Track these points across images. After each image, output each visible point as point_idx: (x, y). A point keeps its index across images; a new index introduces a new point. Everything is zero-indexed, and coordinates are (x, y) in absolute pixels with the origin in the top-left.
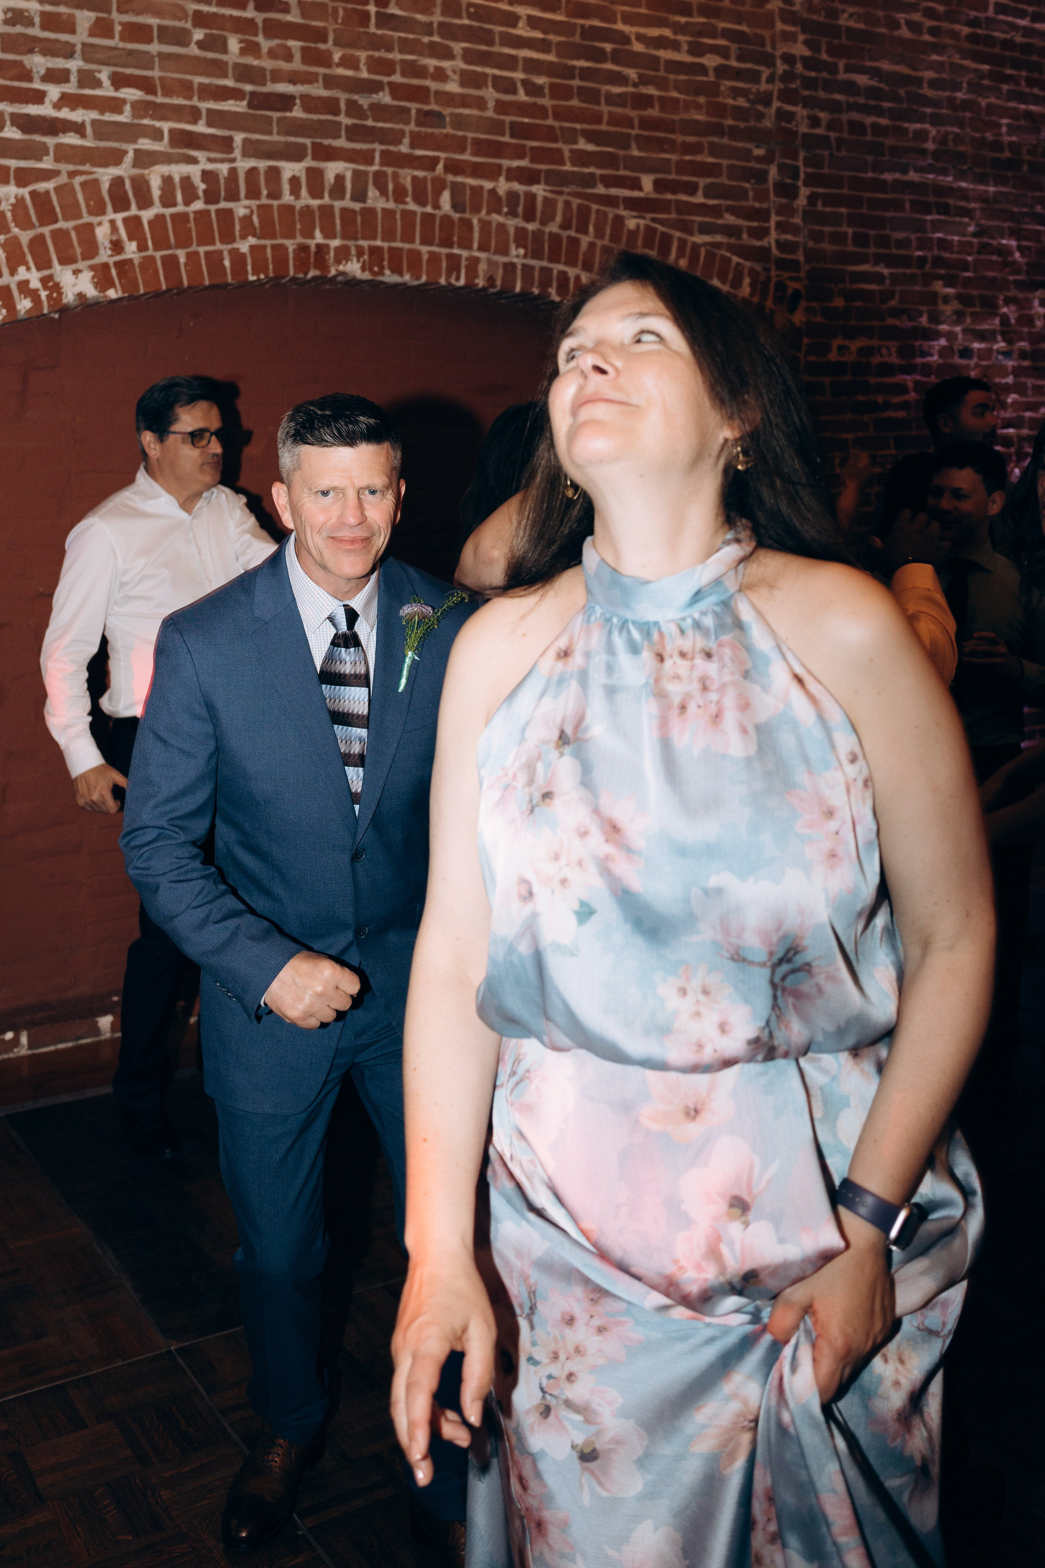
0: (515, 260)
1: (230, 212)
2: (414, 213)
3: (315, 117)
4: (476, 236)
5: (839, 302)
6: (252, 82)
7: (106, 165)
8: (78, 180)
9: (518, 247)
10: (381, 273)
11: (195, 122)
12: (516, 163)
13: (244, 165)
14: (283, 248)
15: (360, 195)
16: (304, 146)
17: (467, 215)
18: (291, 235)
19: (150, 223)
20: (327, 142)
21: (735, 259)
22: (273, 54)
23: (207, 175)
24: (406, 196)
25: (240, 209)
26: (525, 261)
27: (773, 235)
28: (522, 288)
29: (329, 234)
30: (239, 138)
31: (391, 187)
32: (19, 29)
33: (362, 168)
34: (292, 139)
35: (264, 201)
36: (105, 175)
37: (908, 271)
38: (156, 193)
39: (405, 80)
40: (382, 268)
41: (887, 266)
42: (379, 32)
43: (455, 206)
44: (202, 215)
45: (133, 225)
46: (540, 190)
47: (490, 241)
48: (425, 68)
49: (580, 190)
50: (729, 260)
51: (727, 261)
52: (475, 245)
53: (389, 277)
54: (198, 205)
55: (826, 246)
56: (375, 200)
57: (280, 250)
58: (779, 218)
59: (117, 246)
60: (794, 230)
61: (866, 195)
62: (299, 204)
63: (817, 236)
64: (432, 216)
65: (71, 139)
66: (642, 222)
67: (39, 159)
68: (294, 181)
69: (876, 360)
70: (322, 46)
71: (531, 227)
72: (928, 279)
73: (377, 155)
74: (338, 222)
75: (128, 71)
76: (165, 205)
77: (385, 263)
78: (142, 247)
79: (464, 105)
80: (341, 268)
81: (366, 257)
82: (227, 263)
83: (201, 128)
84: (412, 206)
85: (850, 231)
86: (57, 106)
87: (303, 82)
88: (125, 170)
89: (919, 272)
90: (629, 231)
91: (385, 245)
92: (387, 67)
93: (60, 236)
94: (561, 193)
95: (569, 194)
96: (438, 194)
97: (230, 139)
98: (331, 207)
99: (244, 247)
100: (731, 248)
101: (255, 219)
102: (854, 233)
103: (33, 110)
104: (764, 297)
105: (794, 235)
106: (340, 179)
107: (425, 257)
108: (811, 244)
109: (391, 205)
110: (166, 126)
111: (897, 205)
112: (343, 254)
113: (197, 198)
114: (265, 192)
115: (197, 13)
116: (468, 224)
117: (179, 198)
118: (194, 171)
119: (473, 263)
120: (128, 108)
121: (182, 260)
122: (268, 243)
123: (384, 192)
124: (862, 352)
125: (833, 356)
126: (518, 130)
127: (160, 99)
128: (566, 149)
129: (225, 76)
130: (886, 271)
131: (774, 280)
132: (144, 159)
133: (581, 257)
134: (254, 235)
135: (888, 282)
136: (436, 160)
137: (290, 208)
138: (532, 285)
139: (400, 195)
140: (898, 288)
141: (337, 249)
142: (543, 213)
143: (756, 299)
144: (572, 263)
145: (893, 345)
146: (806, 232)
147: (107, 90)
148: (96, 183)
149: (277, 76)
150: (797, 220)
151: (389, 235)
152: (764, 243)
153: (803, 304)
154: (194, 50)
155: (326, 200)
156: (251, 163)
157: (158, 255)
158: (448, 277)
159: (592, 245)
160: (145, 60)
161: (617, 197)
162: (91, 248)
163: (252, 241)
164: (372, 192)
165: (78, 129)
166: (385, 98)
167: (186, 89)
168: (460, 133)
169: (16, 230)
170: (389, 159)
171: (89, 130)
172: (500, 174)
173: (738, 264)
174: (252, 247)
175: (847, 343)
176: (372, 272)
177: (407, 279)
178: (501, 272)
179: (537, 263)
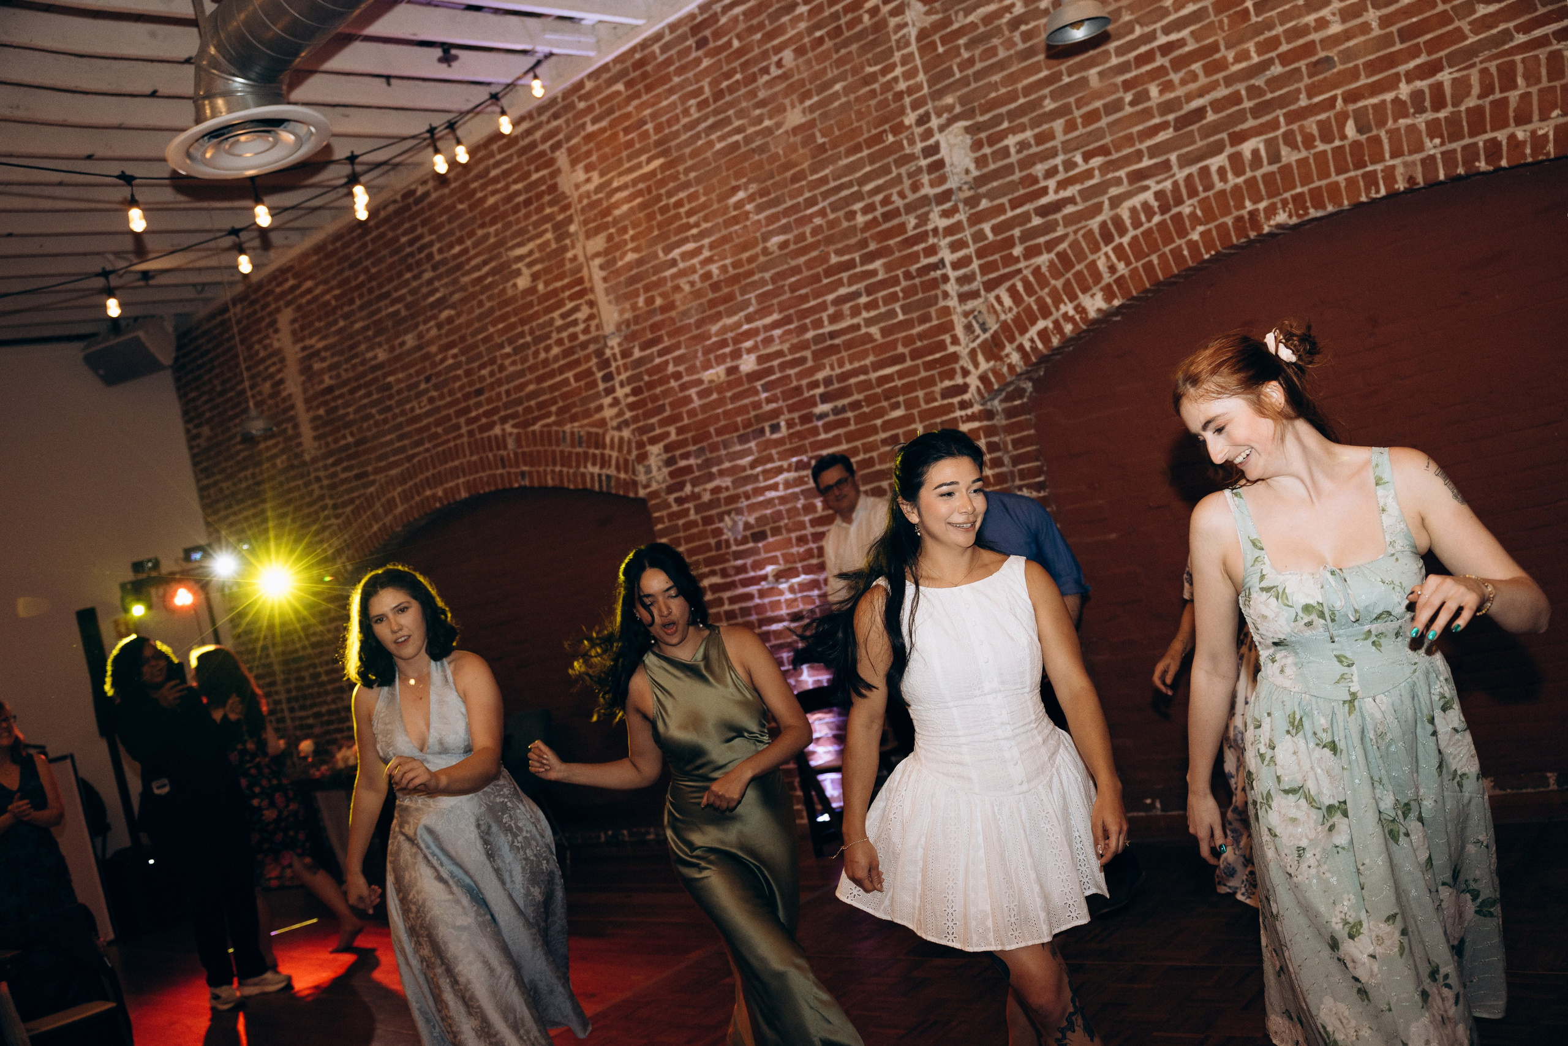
0: (1432, 152)
1: (1180, 214)
2: (1325, 152)
3: (1224, 114)
4: (1386, 147)
6: (1172, 111)
7: (1092, 218)
8: (1081, 233)
9: (1432, 138)
10: (1307, 213)
11: (1140, 160)
12: (1412, 64)
13: (1181, 175)
14: (1225, 224)
15: (1275, 158)
16: (1222, 140)
17: (1374, 132)
18: (1226, 212)
19: (1130, 244)
20: (1238, 129)
22: (1183, 82)
23: (1159, 195)
24: (1314, 140)
25: (1186, 209)
26: (1444, 149)
28: (1446, 174)
29: (1256, 200)
30: (1173, 157)
31: (1299, 139)
32: (1025, 153)
33: (1271, 135)
34: (1212, 139)
35: (1202, 195)
36: (1094, 224)
38: (1128, 222)
39: (1291, 46)
40: (1306, 209)
42: (1260, 19)
43: (1360, 130)
44: (1162, 225)
45: (1119, 250)
46: (1445, 77)
47: (1401, 144)
48: (1307, 25)
49: (1495, 51)
52: (1387, 156)
53: (1313, 213)
54: (1157, 219)
56: (1289, 156)
57: (1222, 228)
59: (1112, 269)
62: (1228, 187)
64: (1342, 147)
65: (1069, 209)
67: (1055, 230)
68: (1222, 171)
70: (1217, 56)
71: (1442, 114)
73: (1282, 119)
74: (1262, 186)
75: (1091, 147)
76: (1135, 228)
77: (1309, 204)
78: (1128, 264)
79: (1348, 39)
80: (1272, 223)
81: (1291, 206)
82: (1186, 253)
83: (1146, 162)
84: (1321, 147)
86: (1056, 192)
87: (1208, 92)
88: (1106, 215)
91: (1305, 189)
92: (1274, 43)
93: (1079, 275)
94: (1473, 65)
95: (1481, 62)
96: (1342, 126)
97: (1168, 161)
98: (1255, 177)
99: (1195, 236)
101: (1199, 213)
103: (1044, 201)
106: (1255, 152)
107: (1343, 185)
109: (1304, 154)
110: (1122, 173)
112: (1271, 211)
113: (1155, 213)
114: (1200, 189)
115: (1125, 82)
116: (1377, 140)
117: (1143, 218)
118: (1148, 196)
119: (1390, 172)
120: (1097, 172)
121: (1156, 262)
122: (1212, 225)
123: (1294, 146)
126: (1405, 35)
127: (1115, 156)
128: (1464, 25)
129: (1153, 117)
132: (1115, 202)
133: (1511, 114)
134: (1201, 224)
136: (1334, 99)
137: (1223, 192)
138: (1456, 167)
139: (1309, 142)
141: (1266, 209)
142: (1452, 96)
144: (1501, 126)
147: (1082, 167)
148: (1091, 232)
149: (1189, 98)
151: (1306, 179)
154: (1128, 110)
155: (1249, 174)
156: (1187, 171)
157: (1139, 264)
158: (1367, 195)
159: (1526, 97)
160: (1099, 134)
161: (1547, 35)
162: (1097, 276)
163: (1200, 228)
164: (1284, 151)
165: (1071, 200)
166: (1277, 69)
167: (1129, 140)
168: (1351, 65)
169: (1053, 282)
170: (1291, 118)
171: (1078, 199)
172: (1400, 81)
174: (1202, 234)
176: (1299, 216)
177: (1330, 208)
178: (1419, 169)
179: (1457, 145)
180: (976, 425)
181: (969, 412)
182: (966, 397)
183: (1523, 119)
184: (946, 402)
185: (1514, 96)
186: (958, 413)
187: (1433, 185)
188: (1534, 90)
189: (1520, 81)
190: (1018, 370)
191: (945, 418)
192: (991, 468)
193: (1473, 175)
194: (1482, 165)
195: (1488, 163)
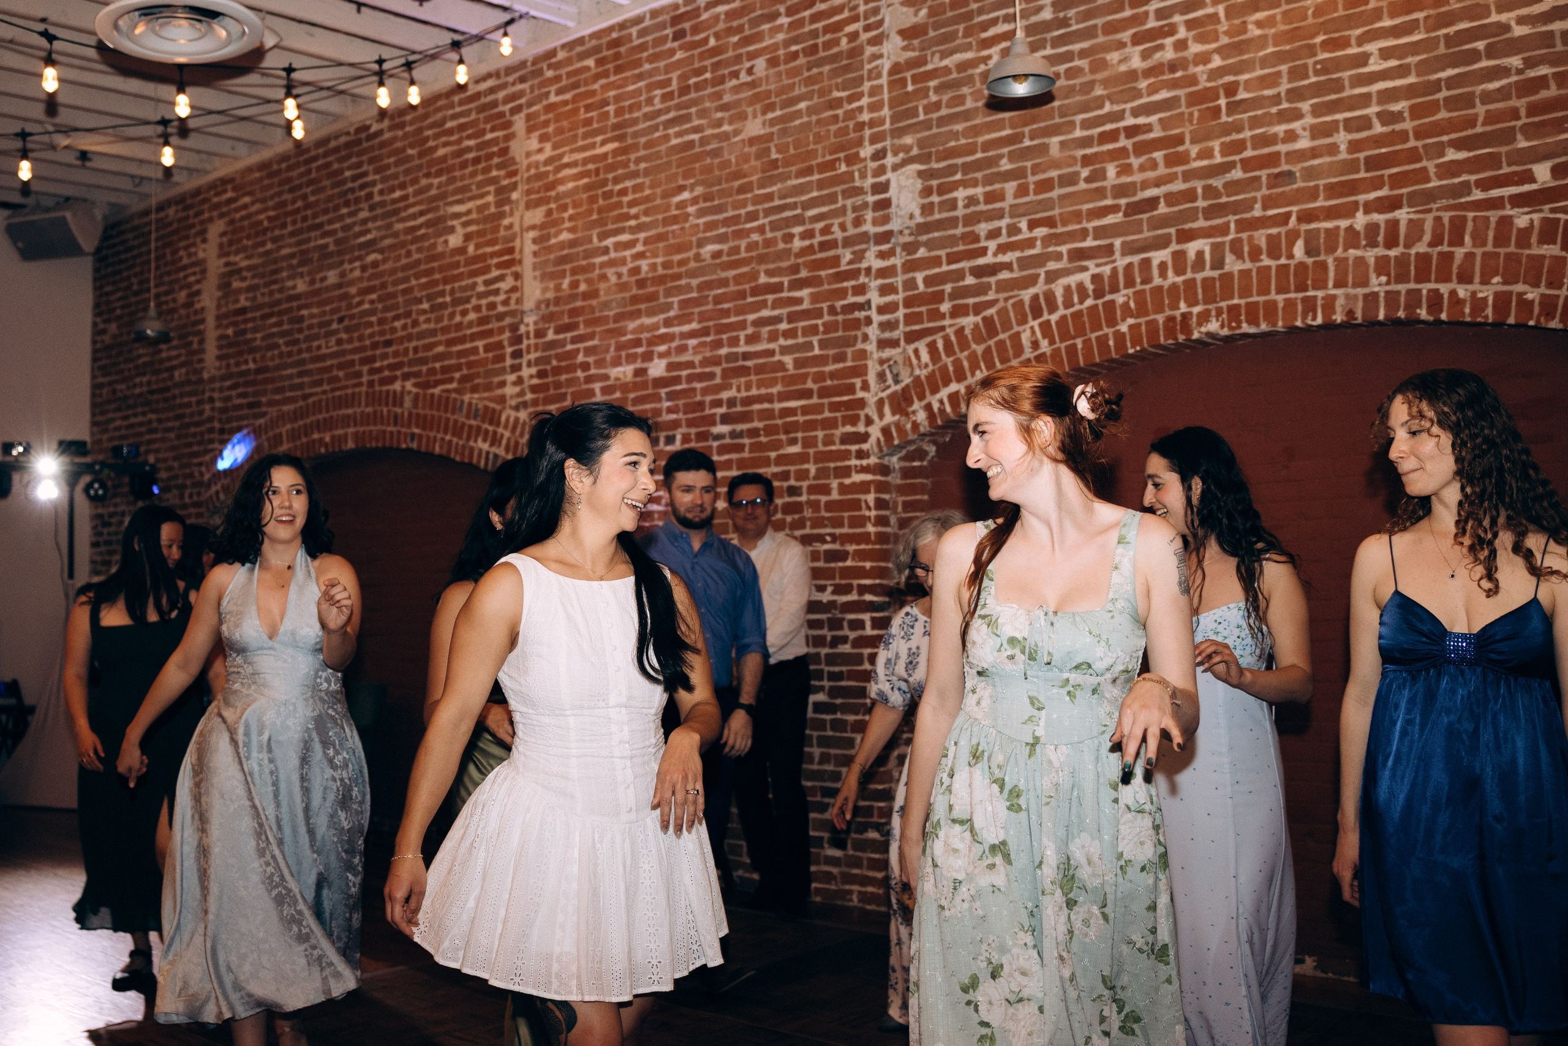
0: (1376, 289)
1: (1113, 302)
2: (1269, 268)
3: (1176, 209)
4: (1331, 274)
6: (1125, 196)
7: (1026, 288)
8: (1011, 302)
9: (1379, 275)
10: (1239, 327)
11: (1084, 239)
12: (1373, 195)
13: (1121, 262)
14: (1155, 321)
15: (1218, 263)
16: (1170, 234)
17: (1322, 257)
18: (1160, 310)
19: (1057, 323)
20: (1187, 226)
22: (1142, 168)
23: (1096, 278)
24: (1261, 253)
25: (1120, 299)
26: (1388, 288)
28: (1386, 315)
29: (1192, 303)
30: (1118, 243)
31: (1246, 249)
32: (972, 209)
33: (1219, 240)
34: (1160, 232)
35: (1139, 287)
36: (1026, 295)
38: (1060, 300)
39: (1256, 153)
40: (1239, 323)
42: (1230, 119)
43: (1308, 252)
44: (1093, 309)
45: (1046, 327)
46: (1403, 215)
47: (1347, 275)
48: (1275, 135)
49: (1452, 202)
52: (1331, 284)
53: (1246, 328)
54: (1089, 302)
56: (1233, 265)
57: (1152, 324)
59: (1035, 345)
62: (1166, 284)
64: (1287, 266)
65: (1005, 275)
66: (1536, 216)
67: (986, 294)
68: (1163, 266)
70: (1181, 149)
71: (1393, 253)
73: (1232, 226)
74: (1200, 291)
75: (1038, 216)
76: (1066, 307)
77: (1243, 318)
78: (1052, 342)
79: (1314, 157)
80: (1203, 329)
81: (1225, 316)
82: (1111, 343)
83: (1089, 243)
84: (1266, 261)
86: (995, 255)
87: (1165, 183)
88: (1039, 288)
90: (1520, 230)
91: (1243, 302)
92: (1240, 146)
93: (1001, 344)
94: (1429, 211)
95: (1438, 209)
96: (1291, 244)
97: (1111, 246)
98: (1194, 280)
99: (1124, 328)
101: (1132, 304)
103: (981, 261)
106: (1200, 254)
107: (1281, 305)
109: (1248, 265)
110: (1064, 249)
112: (1204, 317)
113: (1088, 296)
114: (1138, 280)
115: (1084, 157)
116: (1322, 266)
117: (1076, 299)
118: (1085, 277)
119: (1330, 302)
120: (1039, 243)
121: (1080, 346)
122: (1142, 320)
123: (1239, 256)
126: (1372, 164)
127: (1060, 230)
128: (1430, 165)
129: (1105, 197)
132: (1052, 277)
133: (1455, 270)
134: (1132, 316)
136: (1288, 215)
137: (1160, 288)
138: (1398, 310)
139: (1255, 254)
141: (1199, 314)
142: (1407, 236)
144: (1445, 278)
147: (1025, 234)
148: (1021, 302)
149: (1145, 185)
151: (1245, 292)
154: (1083, 186)
155: (1189, 275)
156: (1128, 260)
157: (1063, 345)
158: (1303, 320)
159: (1469, 255)
160: (1048, 204)
161: (1502, 198)
162: (1019, 349)
163: (1131, 321)
164: (1229, 258)
165: (1008, 266)
166: (1237, 174)
167: (1077, 216)
168: (1312, 184)
169: (974, 346)
170: (1242, 225)
171: (1015, 266)
172: (1357, 210)
174: (1131, 327)
176: (1231, 328)
177: (1264, 327)
178: (1360, 304)
179: (1402, 288)
180: (868, 477)
181: (865, 462)
182: (865, 447)
183: (1465, 279)
184: (843, 447)
185: (1459, 252)
186: (854, 462)
187: (1372, 324)
188: (1479, 251)
189: (1467, 239)
190: (922, 429)
191: (839, 464)
192: (874, 525)
193: (1413, 322)
194: (1423, 313)
195: (1429, 313)
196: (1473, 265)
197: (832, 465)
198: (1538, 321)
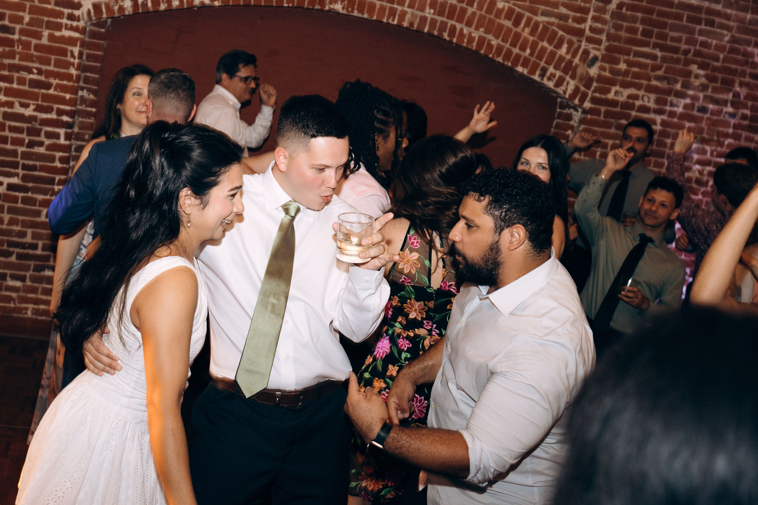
0: (427, 15)
5: (623, 66)
9: (430, 8)
10: (353, 12)
21: (561, 33)
26: (433, 17)
27: (589, 22)
28: (428, 30)
37: (675, 56)
40: (353, 9)
41: (661, 50)
47: (415, 3)
50: (557, 33)
51: (555, 33)
52: (406, 4)
53: (356, 13)
55: (623, 34)
58: (595, 14)
60: (604, 22)
61: (658, 8)
63: (618, 27)
66: (507, 5)
69: (638, 103)
72: (688, 62)
77: (356, 7)
80: (332, 6)
85: (641, 28)
89: (683, 57)
90: (498, 9)
100: (560, 27)
102: (644, 30)
104: (574, 56)
105: (602, 24)
107: (378, 7)
108: (612, 31)
111: (679, 17)
112: (334, 0)
119: (403, 15)
124: (630, 97)
125: (611, 96)
130: (659, 54)
131: (583, 47)
133: (466, 19)
135: (659, 60)
138: (434, 29)
140: (665, 65)
143: (568, 57)
144: (460, 21)
145: (653, 97)
146: (611, 24)
150: (607, 17)
152: (582, 26)
153: (598, 64)
158: (388, 19)
159: (474, 14)
173: (562, 36)
175: (622, 90)
176: (347, 10)
177: (366, 16)
178: (418, 20)
179: (439, 19)
180: (76, 35)
181: (75, 24)
182: (76, 13)
183: (469, 24)
184: (58, 8)
185: (470, 10)
186: (65, 21)
187: (419, 32)
189: (475, 4)
190: (127, 13)
191: (52, 19)
192: (77, 69)
193: (439, 38)
194: (446, 36)
195: (449, 36)
196: (474, 20)
197: (46, 19)
198: (493, 56)
